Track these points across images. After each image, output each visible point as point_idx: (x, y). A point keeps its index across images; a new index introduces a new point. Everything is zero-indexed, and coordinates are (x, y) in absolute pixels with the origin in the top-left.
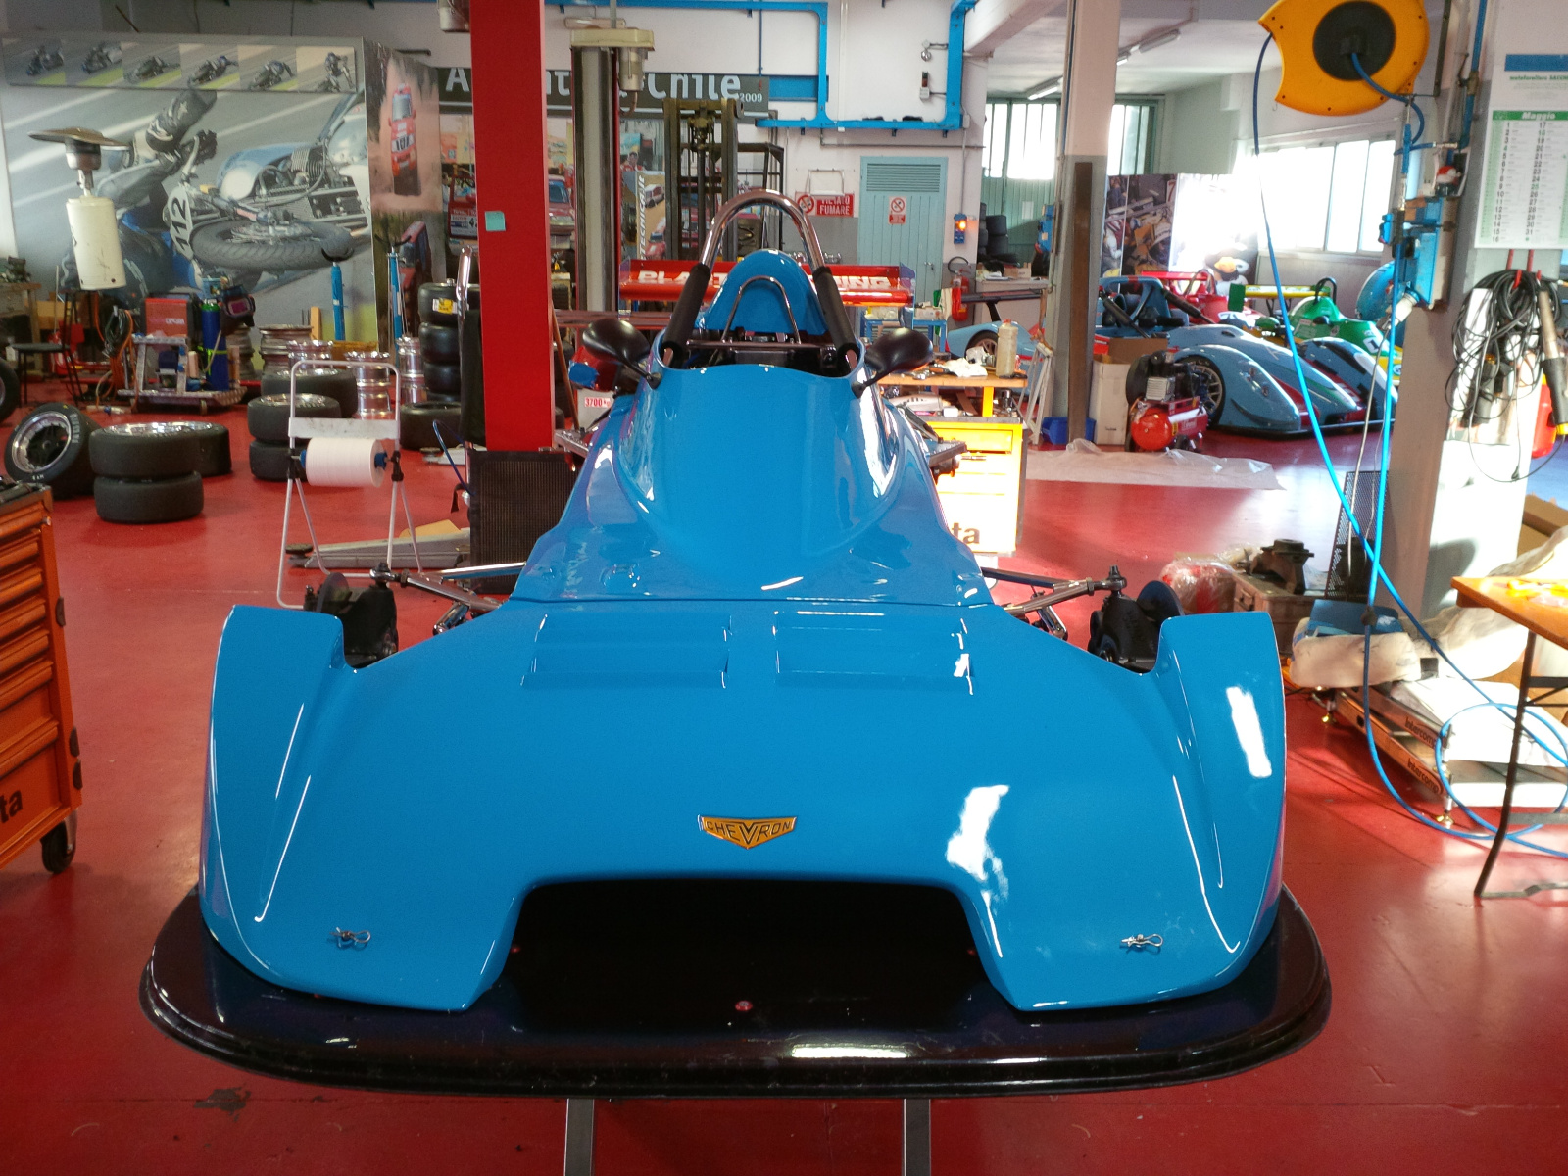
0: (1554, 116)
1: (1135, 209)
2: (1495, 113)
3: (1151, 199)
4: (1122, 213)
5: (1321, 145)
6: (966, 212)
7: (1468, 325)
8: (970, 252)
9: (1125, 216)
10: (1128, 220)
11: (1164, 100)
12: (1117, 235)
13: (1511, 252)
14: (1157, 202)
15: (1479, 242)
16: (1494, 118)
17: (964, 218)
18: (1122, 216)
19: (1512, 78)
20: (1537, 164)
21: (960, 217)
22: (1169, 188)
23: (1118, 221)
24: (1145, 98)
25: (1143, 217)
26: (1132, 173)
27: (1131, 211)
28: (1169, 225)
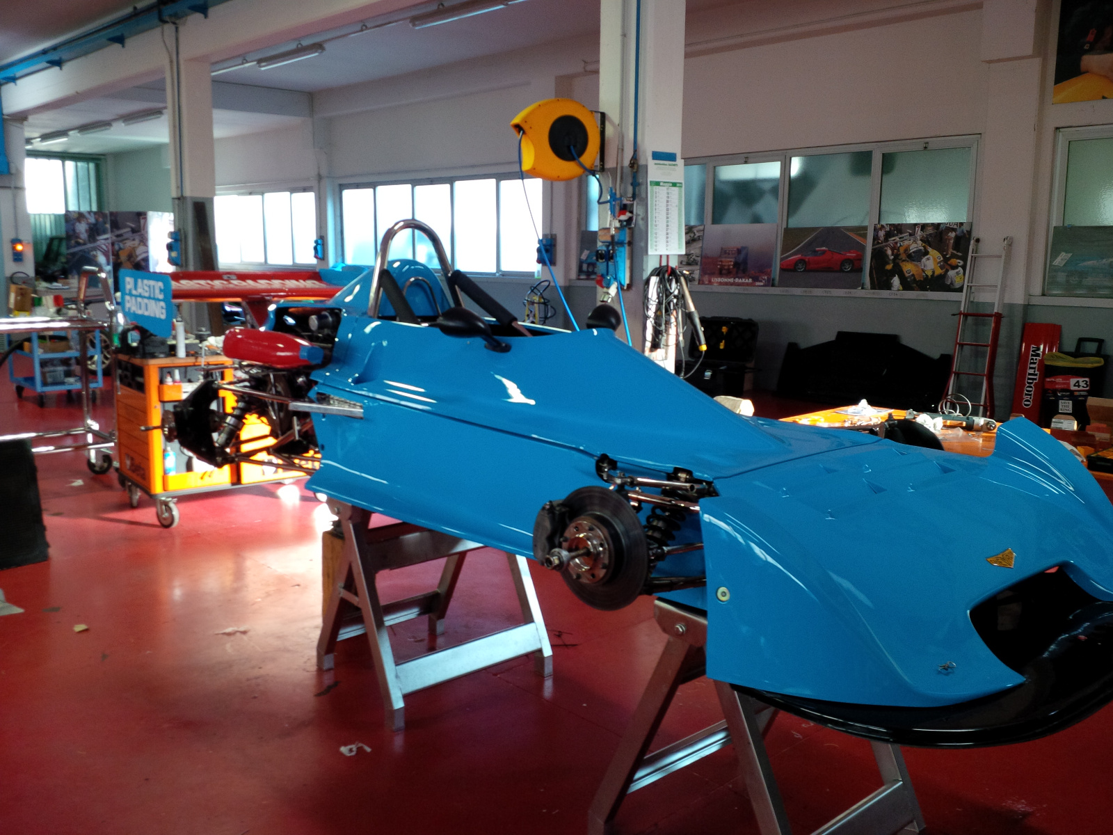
0: (671, 185)
1: (118, 236)
2: (651, 182)
3: (128, 229)
4: (107, 239)
5: (250, 194)
6: (21, 237)
7: (650, 296)
8: (29, 268)
9: (110, 241)
10: (113, 244)
11: (105, 159)
12: (106, 254)
13: (661, 256)
14: (134, 231)
15: (650, 252)
16: (651, 185)
17: (20, 242)
18: (107, 241)
19: (655, 164)
20: (668, 210)
21: (16, 241)
22: (142, 221)
23: (105, 245)
24: (91, 156)
25: (125, 242)
26: (88, 209)
27: (114, 238)
28: (146, 247)
